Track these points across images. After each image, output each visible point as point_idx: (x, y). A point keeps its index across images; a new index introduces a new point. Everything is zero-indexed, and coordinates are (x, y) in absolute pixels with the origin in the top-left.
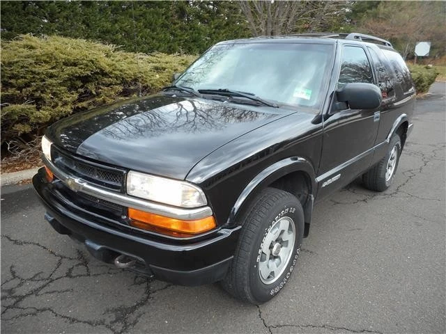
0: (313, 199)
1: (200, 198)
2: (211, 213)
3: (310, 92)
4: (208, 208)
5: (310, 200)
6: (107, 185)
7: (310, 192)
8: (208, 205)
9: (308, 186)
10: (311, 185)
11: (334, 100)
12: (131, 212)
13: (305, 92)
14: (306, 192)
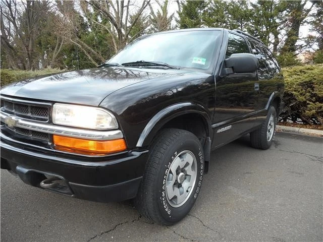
0: (210, 141)
1: (112, 122)
2: (122, 136)
3: (205, 60)
4: (120, 131)
5: (208, 141)
6: (38, 119)
7: (208, 135)
8: (119, 129)
9: (206, 130)
10: (208, 128)
11: (223, 66)
12: (56, 139)
13: (201, 59)
14: (205, 135)
